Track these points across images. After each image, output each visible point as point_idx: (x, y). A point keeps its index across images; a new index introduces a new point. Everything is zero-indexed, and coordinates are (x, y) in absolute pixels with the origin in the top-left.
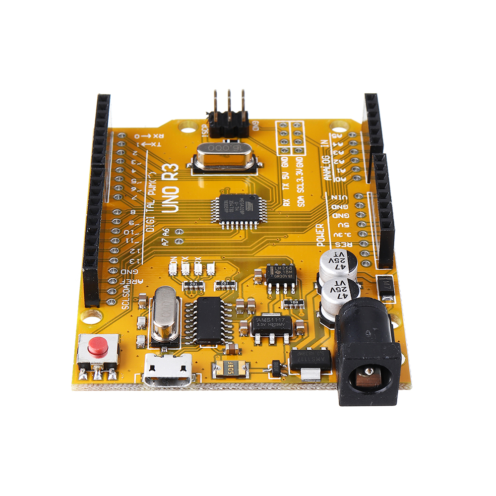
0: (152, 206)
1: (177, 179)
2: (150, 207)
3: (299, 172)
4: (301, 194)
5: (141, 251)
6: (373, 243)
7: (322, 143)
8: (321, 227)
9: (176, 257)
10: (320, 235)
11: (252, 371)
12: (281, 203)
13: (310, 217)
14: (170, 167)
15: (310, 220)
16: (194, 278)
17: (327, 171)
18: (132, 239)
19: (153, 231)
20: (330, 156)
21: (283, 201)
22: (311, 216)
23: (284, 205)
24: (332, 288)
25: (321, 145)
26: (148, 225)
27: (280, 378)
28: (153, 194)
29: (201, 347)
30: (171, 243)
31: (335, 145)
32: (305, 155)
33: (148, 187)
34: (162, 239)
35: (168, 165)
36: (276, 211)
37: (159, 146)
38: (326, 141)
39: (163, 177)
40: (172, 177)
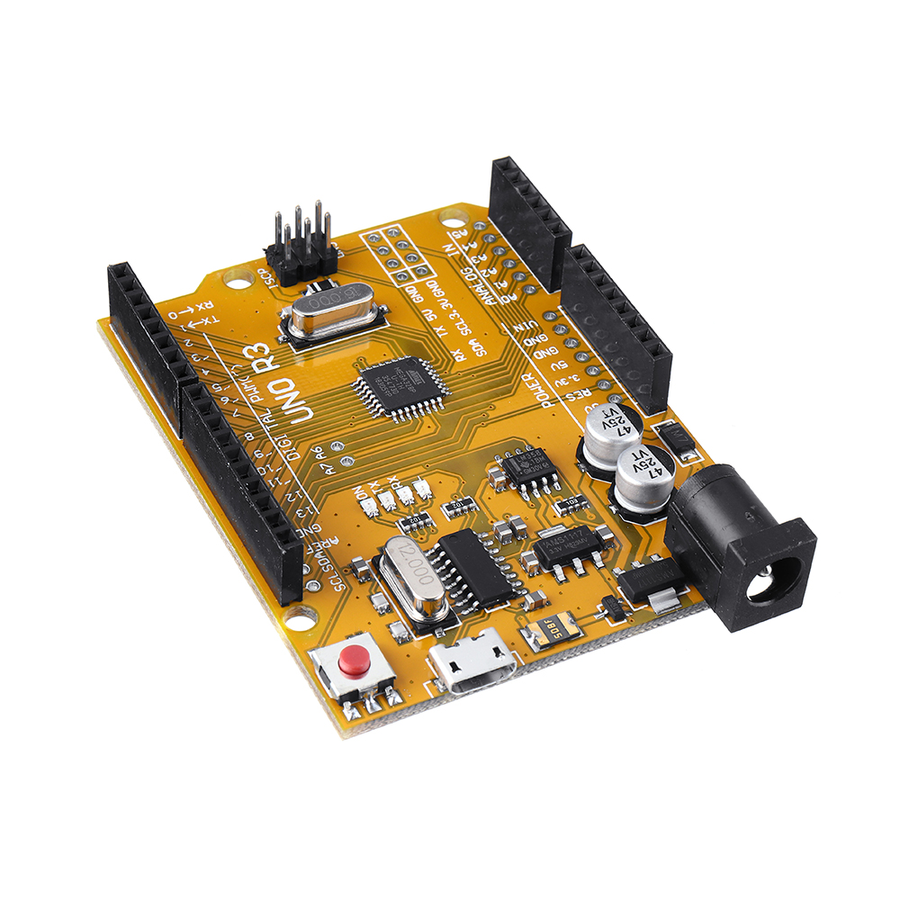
0: (270, 419)
1: (278, 366)
2: (269, 421)
3: (445, 305)
5: (302, 493)
6: (617, 381)
7: (448, 250)
8: (530, 378)
9: (359, 487)
10: (537, 390)
11: (581, 623)
12: (451, 361)
13: (506, 368)
14: (255, 348)
15: (508, 373)
16: (405, 511)
17: (481, 291)
18: (277, 479)
19: (299, 457)
20: (472, 267)
21: (451, 355)
22: (505, 365)
23: (457, 360)
24: (634, 466)
25: (446, 254)
26: (285, 449)
27: (625, 621)
28: (259, 400)
29: (488, 612)
30: (338, 468)
31: (466, 249)
32: (436, 275)
33: (243, 391)
34: (321, 465)
35: (249, 347)
36: (452, 372)
37: (216, 321)
38: (450, 246)
39: (256, 369)
40: (269, 365)
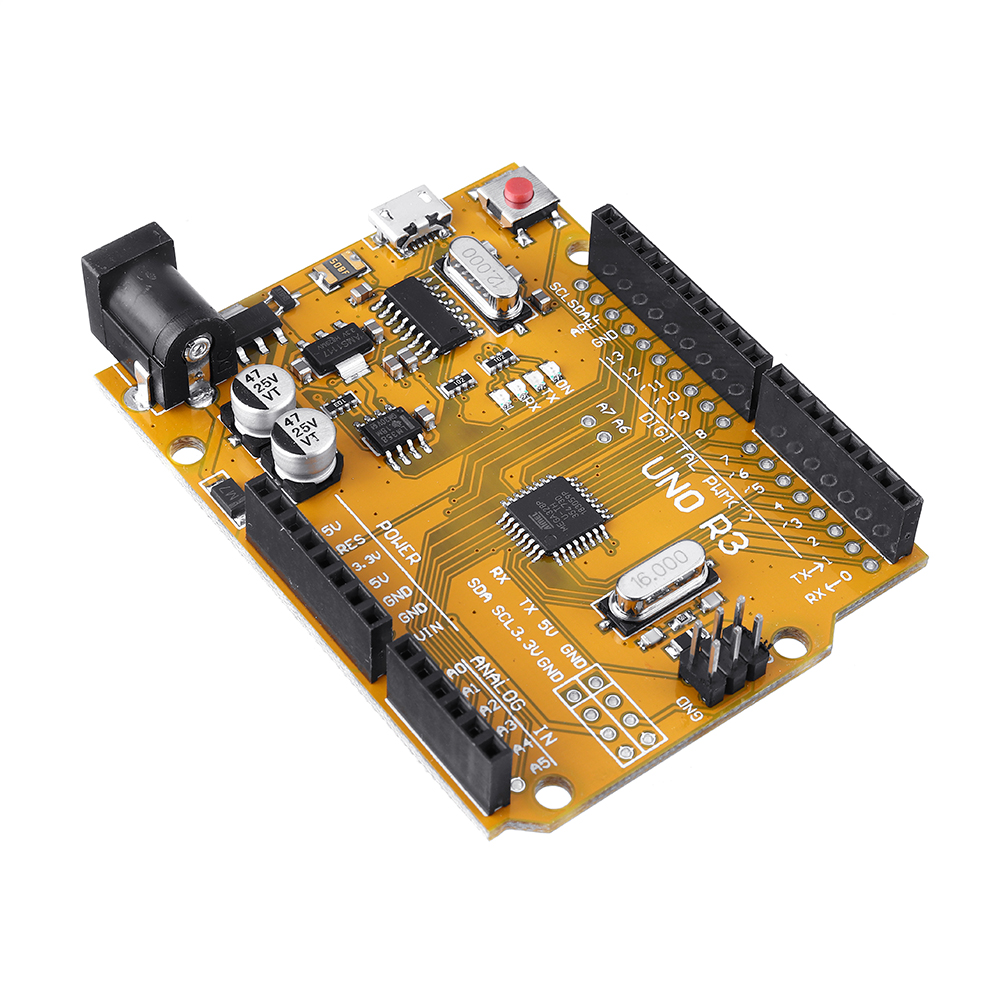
0: (686, 459)
1: (702, 527)
2: (686, 455)
3: (532, 647)
4: (493, 604)
5: (625, 378)
7: (550, 734)
8: (410, 557)
9: (567, 393)
10: (400, 542)
12: (508, 569)
13: (442, 568)
14: (736, 547)
15: (438, 562)
16: (513, 375)
17: (492, 676)
18: (655, 390)
19: (641, 418)
20: (514, 712)
21: (509, 576)
22: (448, 577)
23: (500, 568)
24: (276, 381)
25: (550, 729)
26: (659, 425)
27: (270, 290)
28: (707, 480)
30: (596, 413)
31: (527, 743)
32: (555, 690)
33: (728, 489)
34: (614, 412)
35: (743, 547)
36: (502, 552)
37: (794, 576)
38: (548, 743)
39: (726, 520)
40: (713, 528)
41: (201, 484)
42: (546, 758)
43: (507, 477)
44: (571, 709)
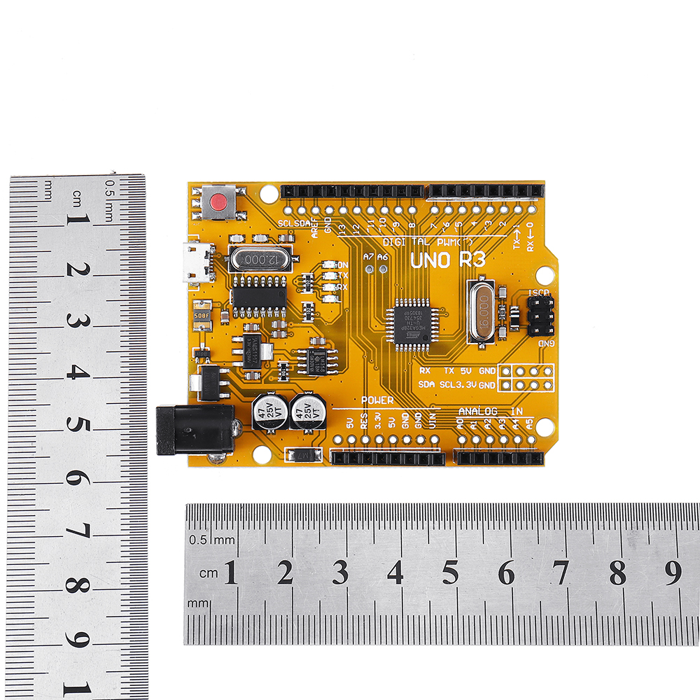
0: (421, 243)
1: (461, 265)
2: (419, 241)
3: (471, 384)
4: (437, 384)
5: (357, 234)
6: (366, 448)
7: (518, 410)
8: (389, 401)
9: (347, 266)
10: (377, 400)
11: (202, 333)
12: (424, 365)
13: (403, 392)
14: (482, 259)
15: (399, 391)
16: (320, 283)
17: (473, 411)
18: (373, 226)
19: (385, 245)
20: (497, 416)
21: (428, 367)
23: (421, 368)
25: (515, 407)
26: (394, 240)
27: (194, 357)
28: (439, 244)
29: (231, 290)
30: (366, 262)
31: (515, 421)
32: (498, 391)
33: (451, 238)
34: (373, 254)
35: (484, 256)
36: (413, 360)
37: (514, 247)
38: (521, 413)
39: (465, 252)
40: (465, 261)
41: (285, 461)
42: (528, 419)
43: (375, 329)
44: (512, 391)
